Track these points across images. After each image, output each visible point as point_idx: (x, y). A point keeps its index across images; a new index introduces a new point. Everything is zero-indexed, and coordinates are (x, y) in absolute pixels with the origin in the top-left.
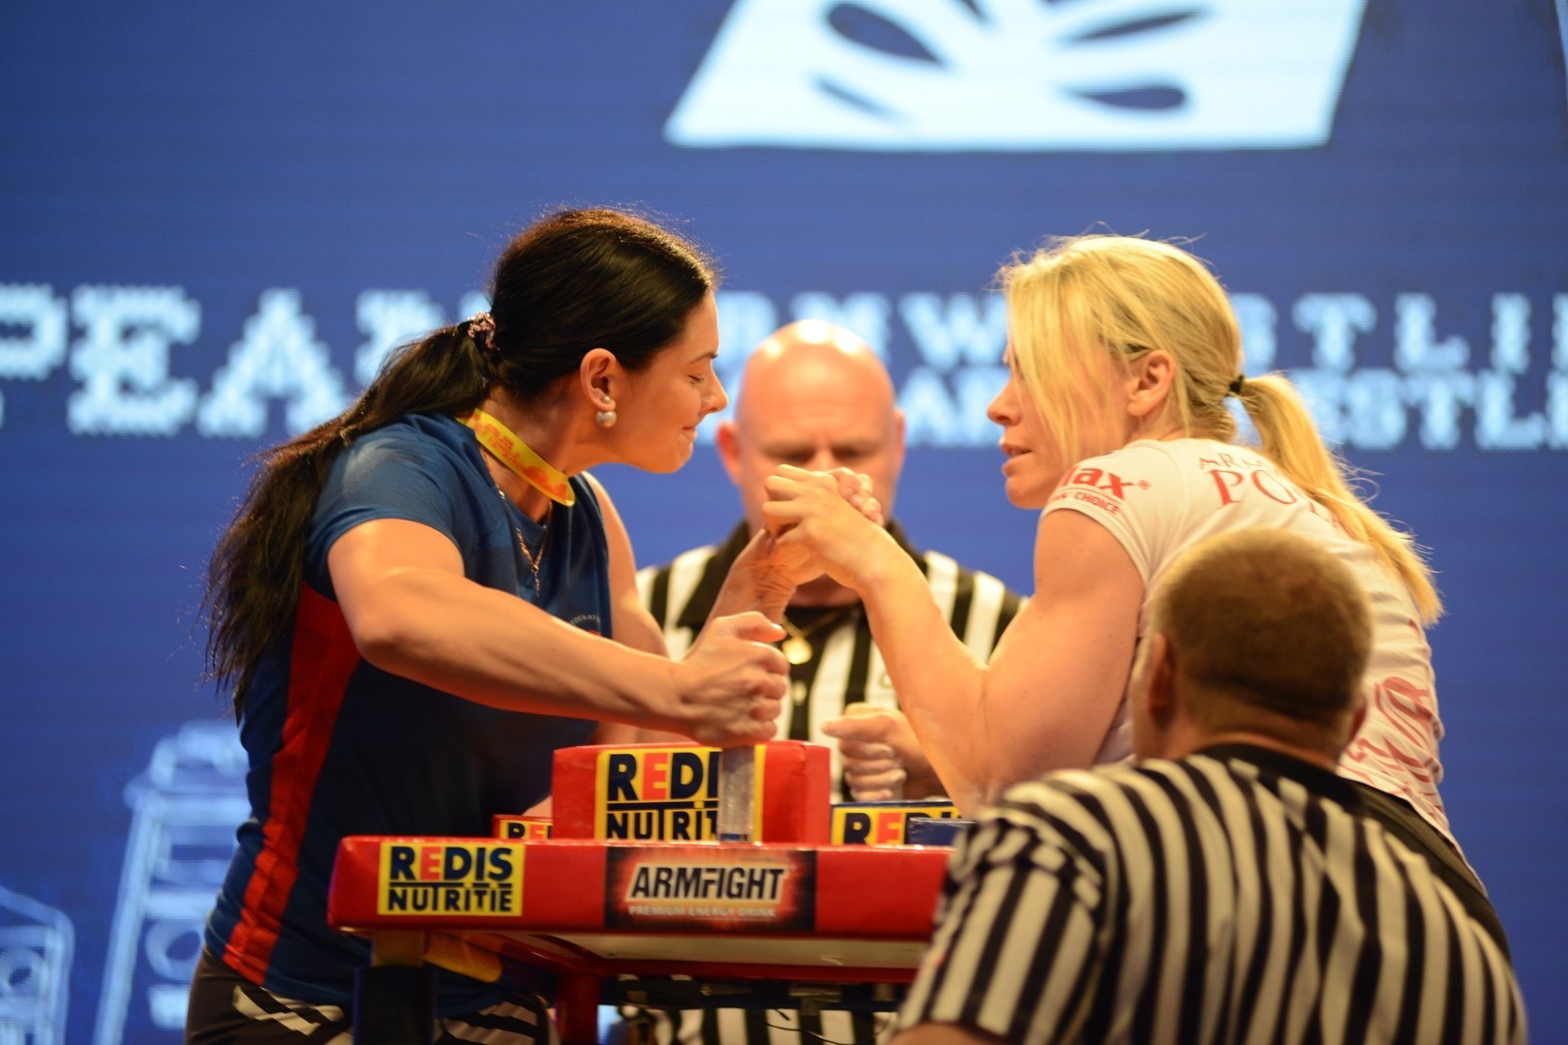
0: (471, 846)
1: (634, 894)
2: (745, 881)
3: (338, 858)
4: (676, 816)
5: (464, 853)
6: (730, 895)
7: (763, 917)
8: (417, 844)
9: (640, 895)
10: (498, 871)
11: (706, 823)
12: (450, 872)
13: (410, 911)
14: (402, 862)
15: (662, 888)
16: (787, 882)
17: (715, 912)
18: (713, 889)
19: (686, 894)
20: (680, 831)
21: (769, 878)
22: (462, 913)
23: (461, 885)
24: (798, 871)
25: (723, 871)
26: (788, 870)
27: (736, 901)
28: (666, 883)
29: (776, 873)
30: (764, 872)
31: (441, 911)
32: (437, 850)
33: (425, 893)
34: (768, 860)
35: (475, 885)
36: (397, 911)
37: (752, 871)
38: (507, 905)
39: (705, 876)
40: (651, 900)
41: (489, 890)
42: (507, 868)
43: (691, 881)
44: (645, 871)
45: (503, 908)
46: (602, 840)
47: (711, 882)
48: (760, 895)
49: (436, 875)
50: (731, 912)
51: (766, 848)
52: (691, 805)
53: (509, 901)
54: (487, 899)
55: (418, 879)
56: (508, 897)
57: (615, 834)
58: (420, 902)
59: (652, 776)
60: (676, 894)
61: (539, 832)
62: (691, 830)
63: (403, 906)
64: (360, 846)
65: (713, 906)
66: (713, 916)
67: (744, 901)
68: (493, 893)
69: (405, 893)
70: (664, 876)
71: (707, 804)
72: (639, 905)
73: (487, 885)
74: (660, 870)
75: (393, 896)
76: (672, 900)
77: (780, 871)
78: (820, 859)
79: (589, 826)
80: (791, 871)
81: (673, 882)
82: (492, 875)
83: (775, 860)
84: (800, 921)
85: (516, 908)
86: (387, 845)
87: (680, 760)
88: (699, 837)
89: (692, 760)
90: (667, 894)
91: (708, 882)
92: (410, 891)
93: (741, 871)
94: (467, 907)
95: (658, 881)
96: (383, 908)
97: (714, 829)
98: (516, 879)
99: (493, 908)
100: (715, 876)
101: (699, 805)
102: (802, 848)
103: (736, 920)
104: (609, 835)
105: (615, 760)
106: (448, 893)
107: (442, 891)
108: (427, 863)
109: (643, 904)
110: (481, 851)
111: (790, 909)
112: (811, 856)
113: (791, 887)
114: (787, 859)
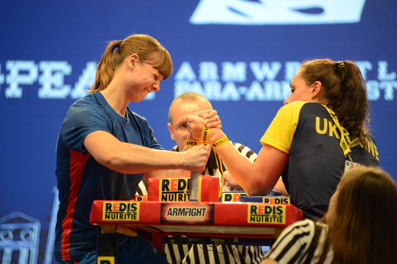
0: (126, 203)
1: (168, 215)
2: (196, 211)
3: (92, 206)
4: (179, 195)
5: (125, 205)
6: (192, 215)
7: (201, 221)
8: (112, 203)
9: (169, 215)
10: (133, 209)
11: (187, 197)
12: (121, 209)
13: (111, 219)
14: (109, 207)
15: (175, 214)
16: (207, 212)
17: (189, 219)
18: (188, 214)
19: (181, 215)
20: (180, 199)
21: (202, 211)
22: (124, 220)
23: (124, 213)
24: (210, 209)
25: (190, 209)
26: (207, 209)
27: (194, 217)
28: (176, 212)
29: (204, 209)
30: (201, 209)
31: (119, 219)
32: (118, 204)
33: (115, 215)
34: (202, 206)
35: (127, 213)
36: (107, 219)
37: (198, 209)
38: (135, 218)
39: (186, 210)
40: (172, 216)
41: (131, 214)
42: (135, 208)
43: (183, 212)
44: (170, 209)
45: (134, 219)
46: (160, 201)
47: (188, 212)
48: (200, 215)
49: (117, 210)
50: (193, 219)
51: (201, 203)
52: (183, 192)
53: (136, 217)
54: (130, 216)
55: (113, 211)
56: (135, 216)
57: (164, 200)
58: (113, 217)
59: (173, 185)
60: (179, 215)
61: (145, 199)
62: (183, 199)
63: (109, 218)
64: (99, 203)
65: (188, 218)
66: (188, 221)
67: (196, 216)
68: (132, 215)
69: (109, 215)
70: (175, 210)
71: (187, 192)
72: (169, 218)
73: (130, 213)
74: (174, 209)
75: (106, 216)
76: (177, 216)
77: (205, 209)
78: (215, 206)
79: (157, 198)
80: (208, 209)
81: (178, 212)
82: (132, 210)
83: (204, 206)
84: (210, 222)
85: (138, 219)
86: (105, 203)
87: (180, 181)
88: (185, 200)
89: (184, 181)
90: (176, 215)
91: (187, 212)
92: (111, 214)
93: (195, 209)
94: (125, 218)
95: (174, 212)
96: (104, 219)
97: (189, 198)
98: (138, 211)
99: (132, 218)
100: (188, 210)
101: (185, 192)
102: (211, 203)
103: (194, 221)
104: (162, 200)
105: (164, 181)
106: (120, 215)
107: (119, 214)
108: (115, 207)
109: (170, 218)
110: (129, 204)
111: (207, 219)
112: (213, 205)
113: (208, 213)
114: (207, 206)
